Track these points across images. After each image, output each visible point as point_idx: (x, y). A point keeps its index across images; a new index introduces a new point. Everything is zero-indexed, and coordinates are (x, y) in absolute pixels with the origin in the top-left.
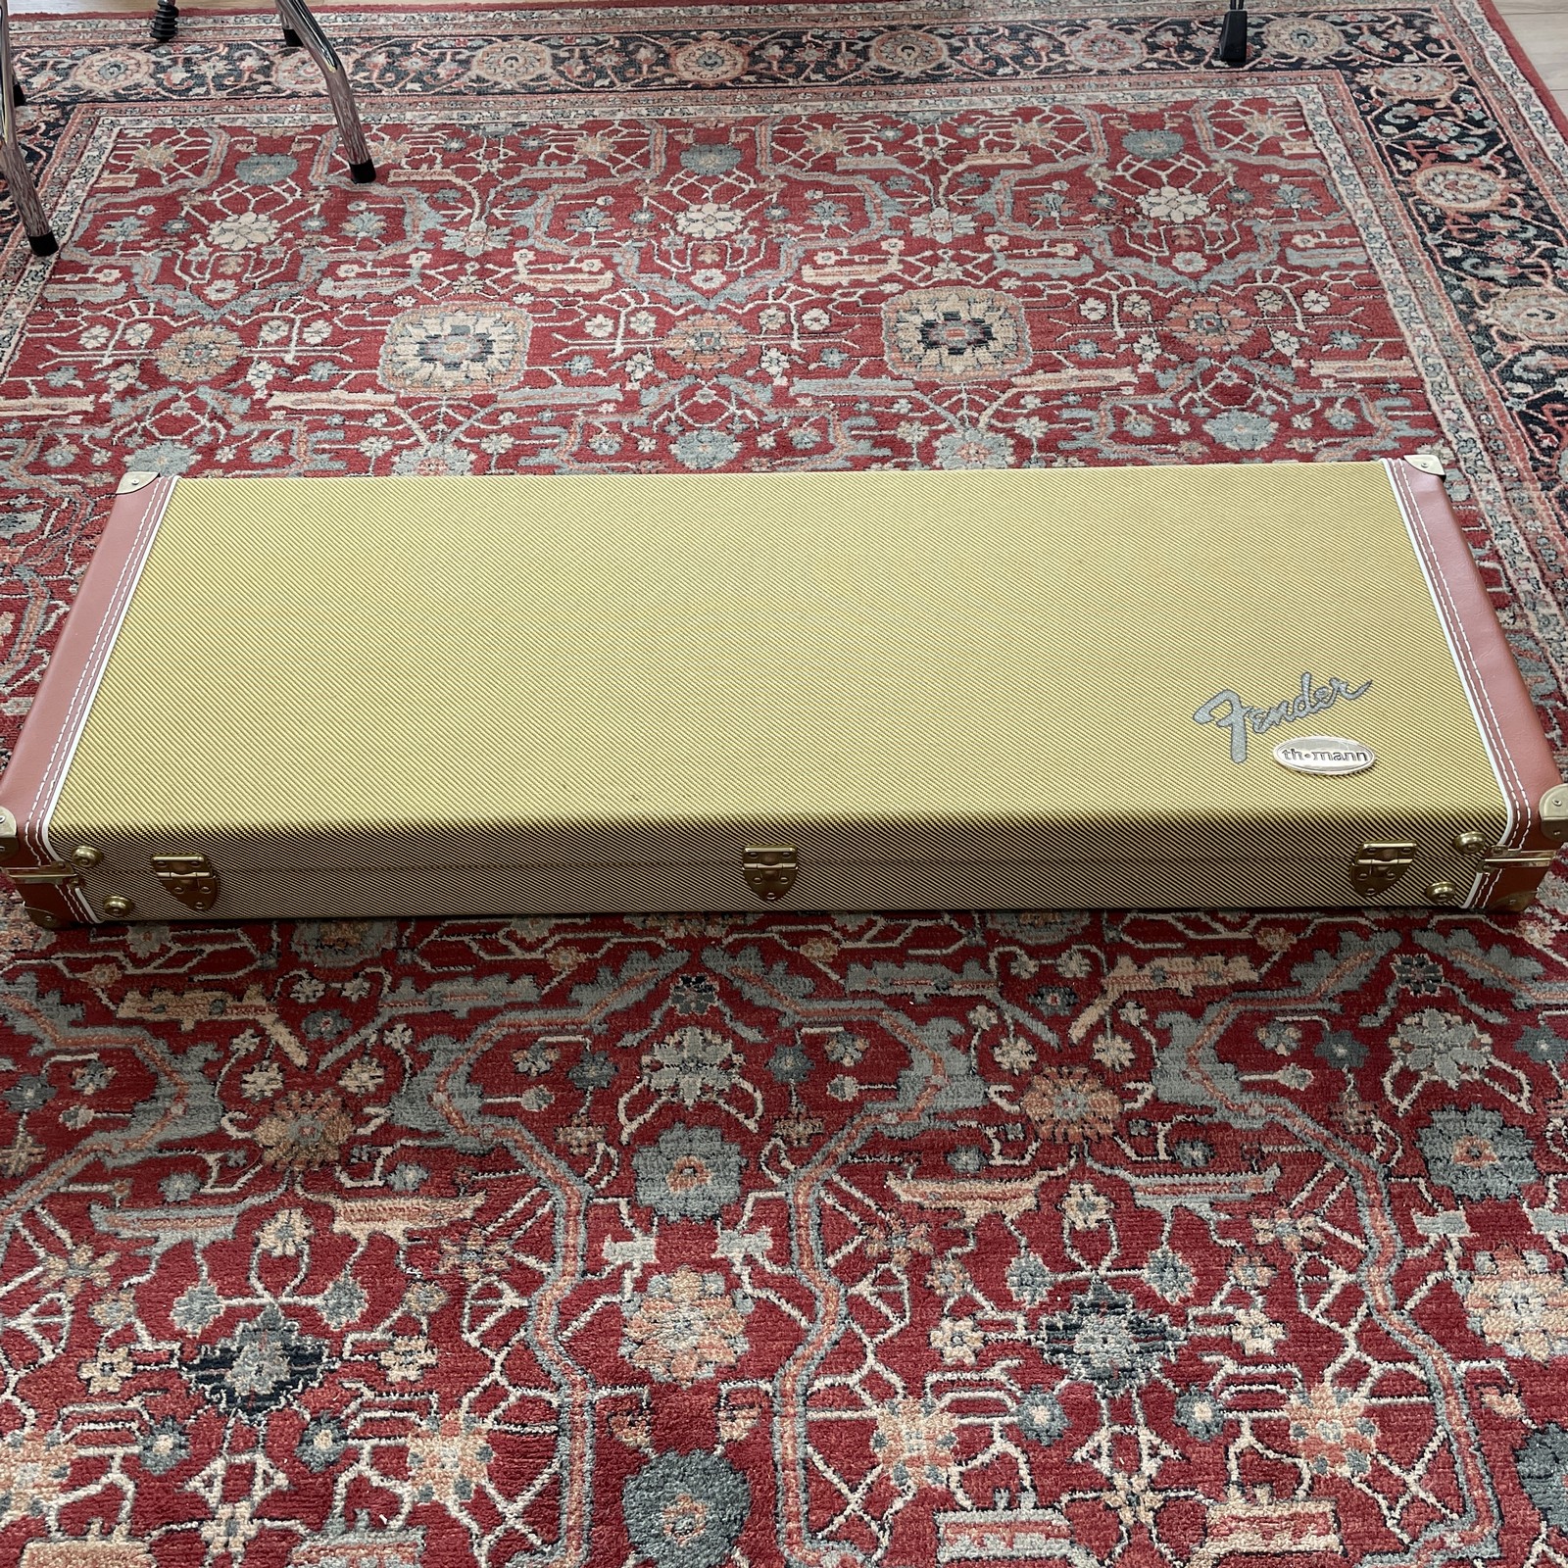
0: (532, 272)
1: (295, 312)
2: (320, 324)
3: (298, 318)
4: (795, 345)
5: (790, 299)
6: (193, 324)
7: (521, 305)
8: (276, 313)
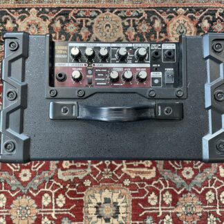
0: (128, 166)
1: (52, 189)
2: (61, 197)
3: (53, 192)
4: (218, 211)
5: (216, 186)
6: (18, 195)
7: (127, 186)
8: (46, 189)
